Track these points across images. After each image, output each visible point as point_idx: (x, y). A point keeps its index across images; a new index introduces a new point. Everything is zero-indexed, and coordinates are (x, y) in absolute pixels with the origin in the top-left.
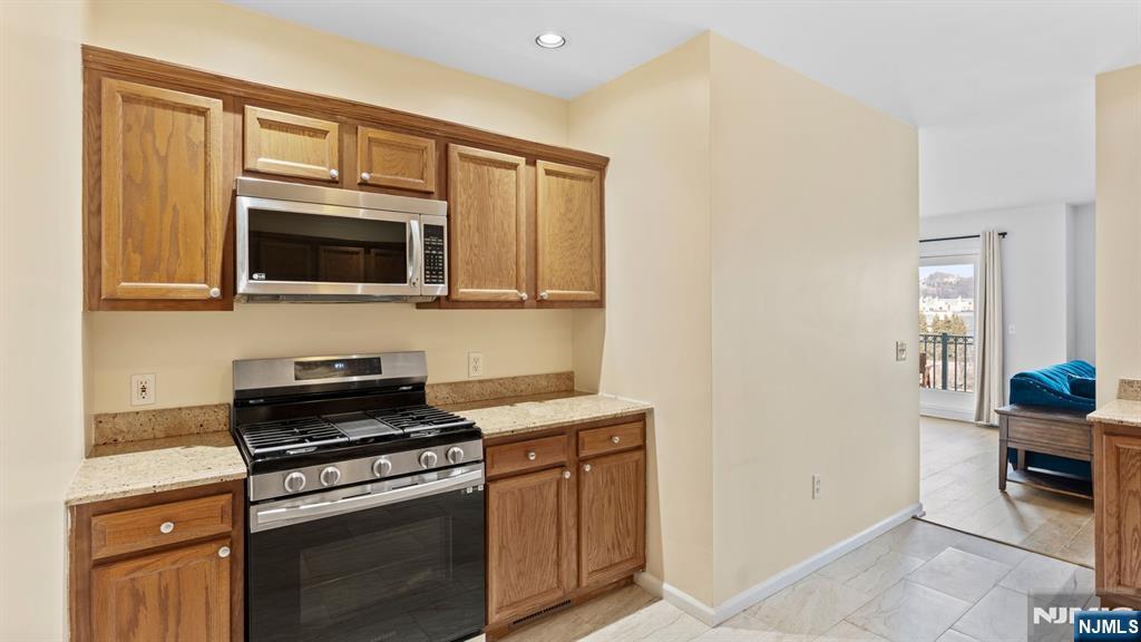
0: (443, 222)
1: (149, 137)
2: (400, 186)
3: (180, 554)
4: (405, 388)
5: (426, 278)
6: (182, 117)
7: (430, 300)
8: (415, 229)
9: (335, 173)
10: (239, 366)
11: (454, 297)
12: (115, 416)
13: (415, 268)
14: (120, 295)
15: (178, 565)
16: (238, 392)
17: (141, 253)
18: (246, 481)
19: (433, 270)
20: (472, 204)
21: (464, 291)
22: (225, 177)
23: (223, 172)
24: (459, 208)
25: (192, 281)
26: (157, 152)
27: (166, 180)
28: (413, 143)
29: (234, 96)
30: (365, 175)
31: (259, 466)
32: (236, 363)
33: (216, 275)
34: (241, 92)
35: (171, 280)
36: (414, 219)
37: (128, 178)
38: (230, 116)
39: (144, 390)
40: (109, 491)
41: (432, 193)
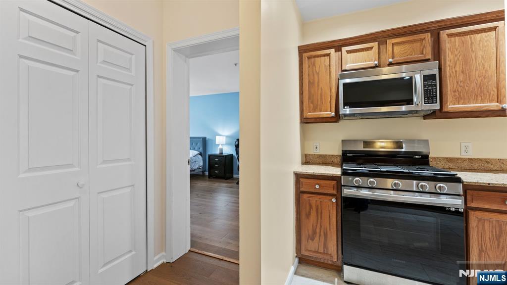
0: (436, 71)
1: (314, 67)
2: (410, 60)
3: (321, 196)
4: (417, 157)
5: (425, 102)
6: (323, 58)
7: (429, 113)
8: (418, 79)
9: (376, 62)
10: (344, 142)
11: (445, 110)
12: (309, 155)
13: (418, 97)
14: (308, 117)
15: (322, 200)
16: (342, 150)
17: (313, 104)
18: (341, 177)
19: (429, 97)
20: (458, 59)
21: (451, 107)
22: (336, 75)
23: (335, 73)
24: (448, 63)
25: (327, 111)
26: (316, 71)
27: (319, 80)
28: (416, 38)
29: (338, 46)
30: (391, 60)
31: (345, 173)
32: (342, 140)
33: (333, 109)
34: (340, 43)
35: (321, 112)
36: (416, 74)
37: (309, 82)
38: (337, 53)
39: (316, 148)
40: (303, 171)
41: (430, 59)
